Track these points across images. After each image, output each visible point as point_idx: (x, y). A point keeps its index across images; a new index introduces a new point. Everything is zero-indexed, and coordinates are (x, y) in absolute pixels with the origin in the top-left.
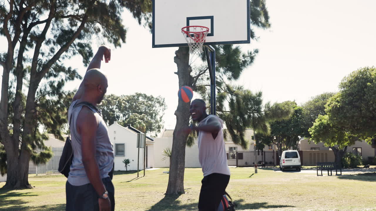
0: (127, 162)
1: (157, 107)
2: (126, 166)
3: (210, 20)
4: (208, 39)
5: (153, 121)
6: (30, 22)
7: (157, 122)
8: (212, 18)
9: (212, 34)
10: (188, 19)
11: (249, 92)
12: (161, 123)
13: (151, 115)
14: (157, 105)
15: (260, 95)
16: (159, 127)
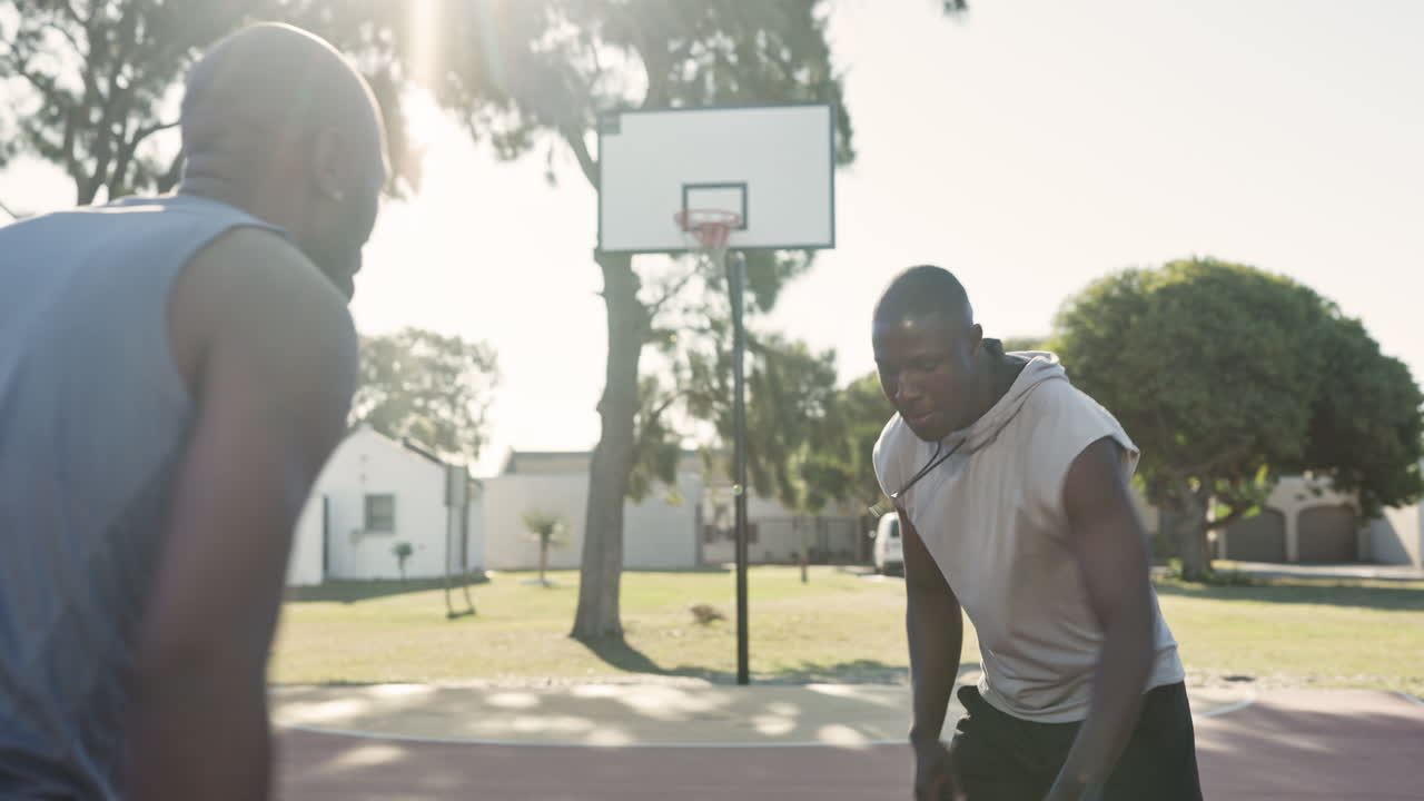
0: (404, 552)
1: (471, 377)
2: (401, 564)
3: (737, 193)
4: (738, 239)
5: (459, 421)
6: (133, 124)
7: (470, 424)
8: (743, 187)
9: (744, 227)
10: (686, 188)
11: (802, 345)
12: (482, 430)
13: (452, 400)
14: (475, 370)
15: (831, 356)
16: (477, 442)
